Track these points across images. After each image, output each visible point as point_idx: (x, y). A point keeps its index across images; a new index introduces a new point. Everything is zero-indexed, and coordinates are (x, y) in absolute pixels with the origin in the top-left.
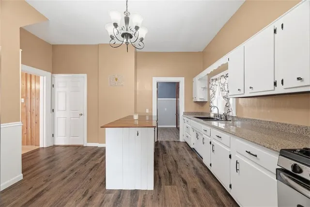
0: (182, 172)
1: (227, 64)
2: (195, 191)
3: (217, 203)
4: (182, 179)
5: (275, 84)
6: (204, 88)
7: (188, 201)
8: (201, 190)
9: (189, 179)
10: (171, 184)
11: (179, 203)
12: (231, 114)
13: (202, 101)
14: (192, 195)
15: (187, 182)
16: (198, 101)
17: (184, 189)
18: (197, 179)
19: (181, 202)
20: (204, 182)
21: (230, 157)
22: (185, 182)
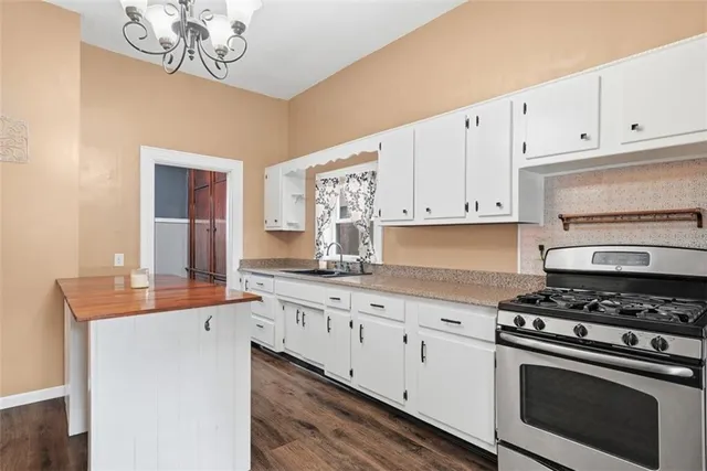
0: (290, 411)
1: (376, 153)
2: (339, 434)
3: (387, 436)
4: (300, 422)
5: (467, 207)
6: (299, 197)
7: (340, 456)
8: (349, 427)
9: (313, 419)
10: (281, 442)
11: (326, 465)
12: (372, 260)
13: (292, 229)
14: (339, 442)
15: (314, 424)
16: (284, 229)
17: (318, 440)
18: (329, 414)
19: (328, 463)
20: (346, 413)
21: (405, 339)
22: (311, 427)
